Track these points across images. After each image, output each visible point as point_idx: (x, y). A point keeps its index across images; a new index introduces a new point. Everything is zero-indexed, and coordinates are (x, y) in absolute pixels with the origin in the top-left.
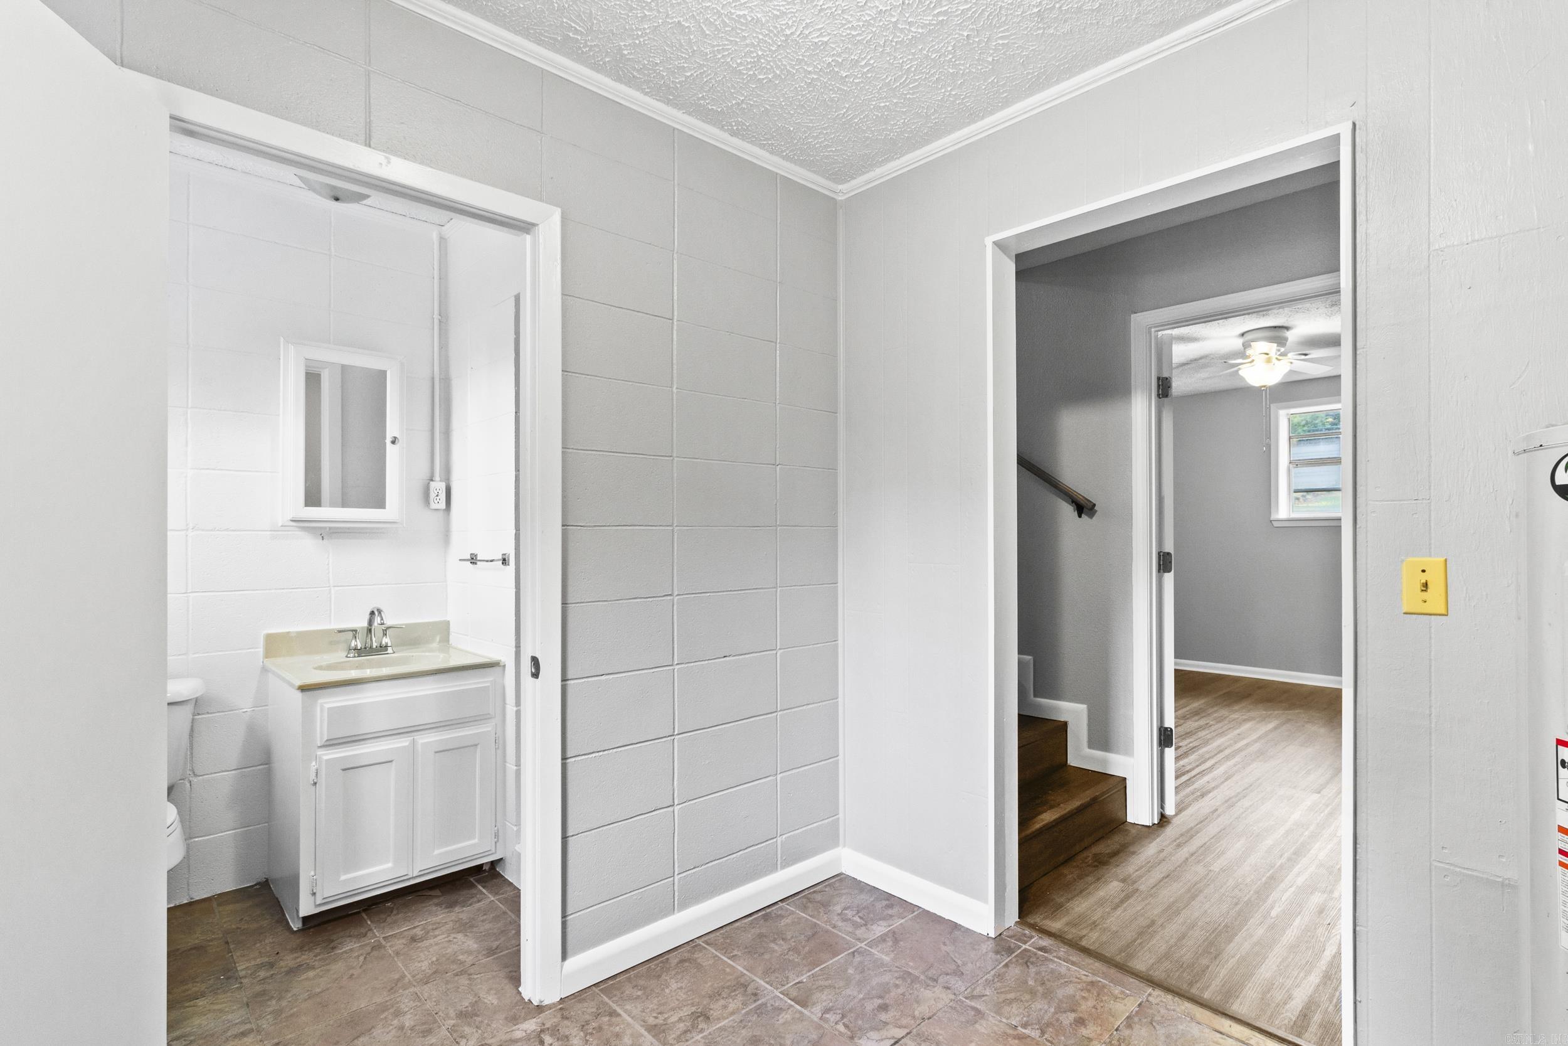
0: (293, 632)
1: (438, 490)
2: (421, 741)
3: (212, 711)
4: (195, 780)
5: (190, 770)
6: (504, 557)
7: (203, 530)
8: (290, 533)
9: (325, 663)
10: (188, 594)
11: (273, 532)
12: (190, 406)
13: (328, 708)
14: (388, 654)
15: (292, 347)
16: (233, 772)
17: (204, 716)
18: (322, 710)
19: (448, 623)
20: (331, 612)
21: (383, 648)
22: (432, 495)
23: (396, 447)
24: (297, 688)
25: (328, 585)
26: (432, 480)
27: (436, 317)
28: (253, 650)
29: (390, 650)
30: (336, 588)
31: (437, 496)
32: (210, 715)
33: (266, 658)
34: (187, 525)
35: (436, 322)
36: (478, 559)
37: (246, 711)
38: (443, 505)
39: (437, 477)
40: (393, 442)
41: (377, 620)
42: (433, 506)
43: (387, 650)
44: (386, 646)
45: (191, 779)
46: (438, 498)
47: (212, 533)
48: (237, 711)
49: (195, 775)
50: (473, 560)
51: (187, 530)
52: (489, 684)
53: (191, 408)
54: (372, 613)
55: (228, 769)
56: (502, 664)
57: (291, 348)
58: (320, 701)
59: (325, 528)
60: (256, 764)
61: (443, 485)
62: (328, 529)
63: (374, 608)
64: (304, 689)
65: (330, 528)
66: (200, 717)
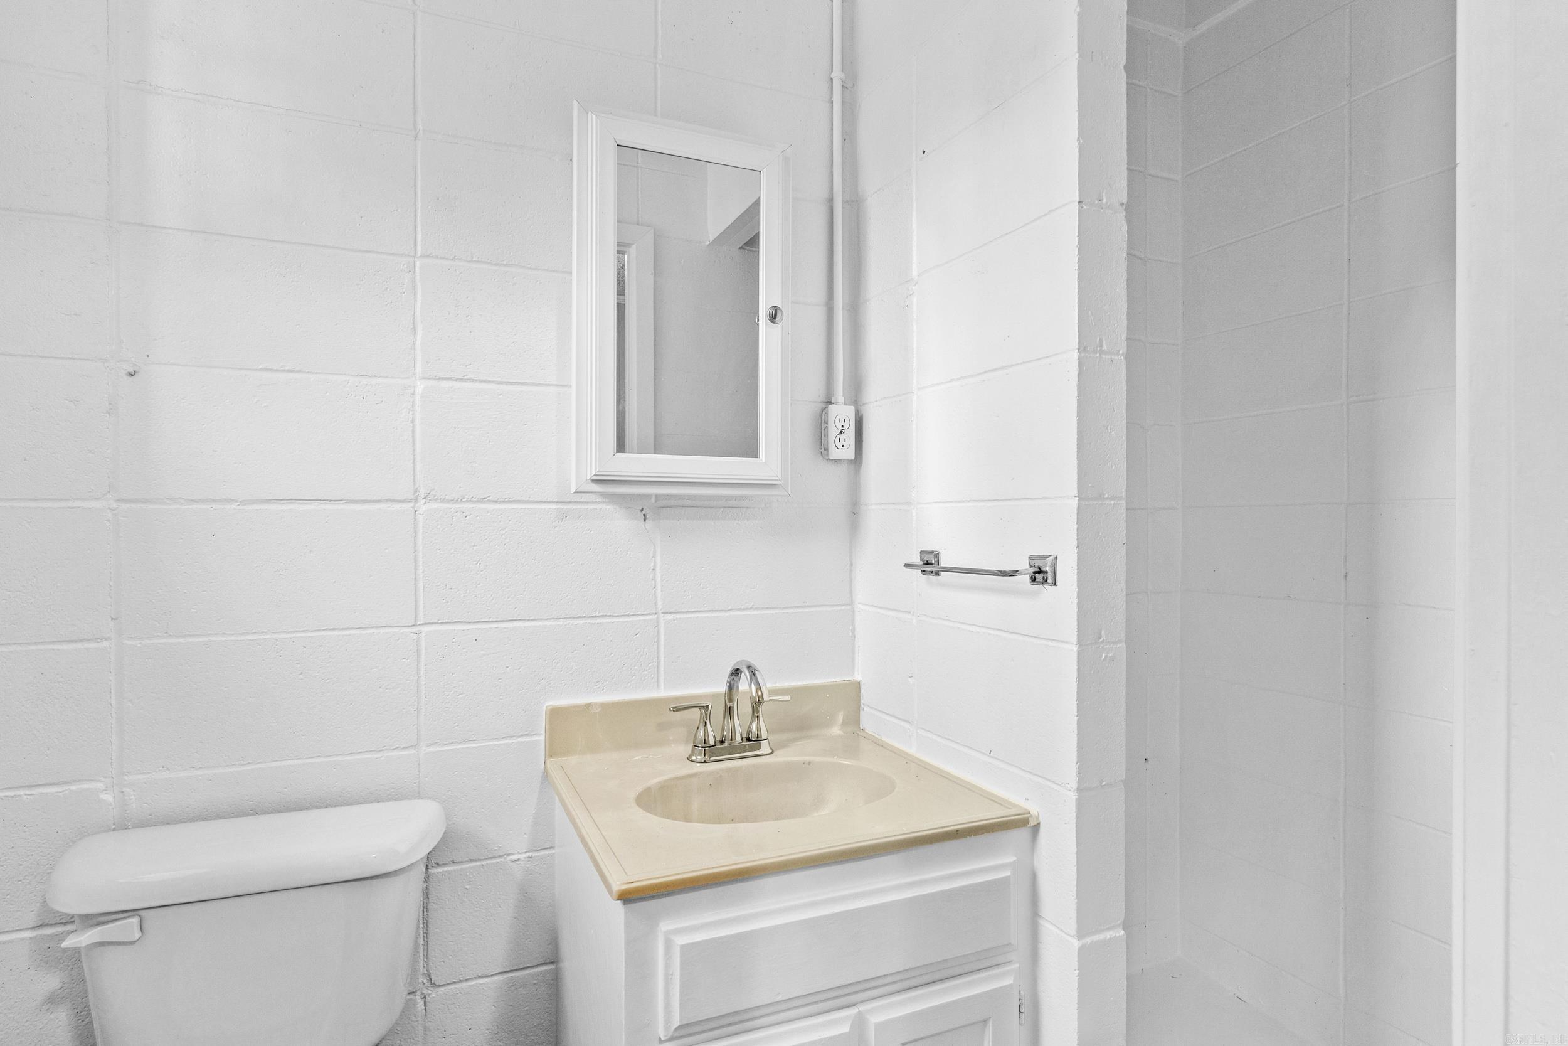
0: (596, 704)
1: (842, 420)
2: (874, 1019)
3: (460, 859)
4: (433, 994)
5: (424, 974)
6: (1038, 563)
7: (442, 501)
8: (590, 506)
9: (655, 781)
10: (418, 628)
11: (560, 506)
12: (419, 253)
13: (683, 947)
14: (762, 755)
15: (594, 117)
16: (496, 978)
17: (446, 869)
18: (668, 944)
19: (857, 686)
20: (658, 663)
21: (752, 741)
22: (833, 432)
23: (776, 329)
24: (616, 898)
25: (654, 612)
26: (830, 403)
27: (837, 74)
28: (527, 739)
29: (765, 748)
30: (669, 617)
31: (841, 433)
32: (457, 867)
33: (551, 756)
34: (416, 491)
35: (837, 85)
36: (942, 564)
37: (518, 860)
38: (849, 453)
39: (840, 396)
40: (773, 318)
41: (744, 685)
42: (835, 453)
43: (759, 747)
44: (759, 739)
45: (425, 991)
46: (842, 437)
47: (457, 506)
48: (502, 860)
49: (433, 985)
50: (930, 564)
51: (416, 500)
52: (1007, 873)
53: (422, 256)
54: (736, 672)
55: (487, 972)
56: (1033, 823)
57: (592, 118)
58: (665, 926)
59: (648, 496)
60: (536, 962)
61: (850, 411)
62: (653, 500)
63: (741, 662)
64: (628, 897)
65: (658, 497)
66: (439, 870)
